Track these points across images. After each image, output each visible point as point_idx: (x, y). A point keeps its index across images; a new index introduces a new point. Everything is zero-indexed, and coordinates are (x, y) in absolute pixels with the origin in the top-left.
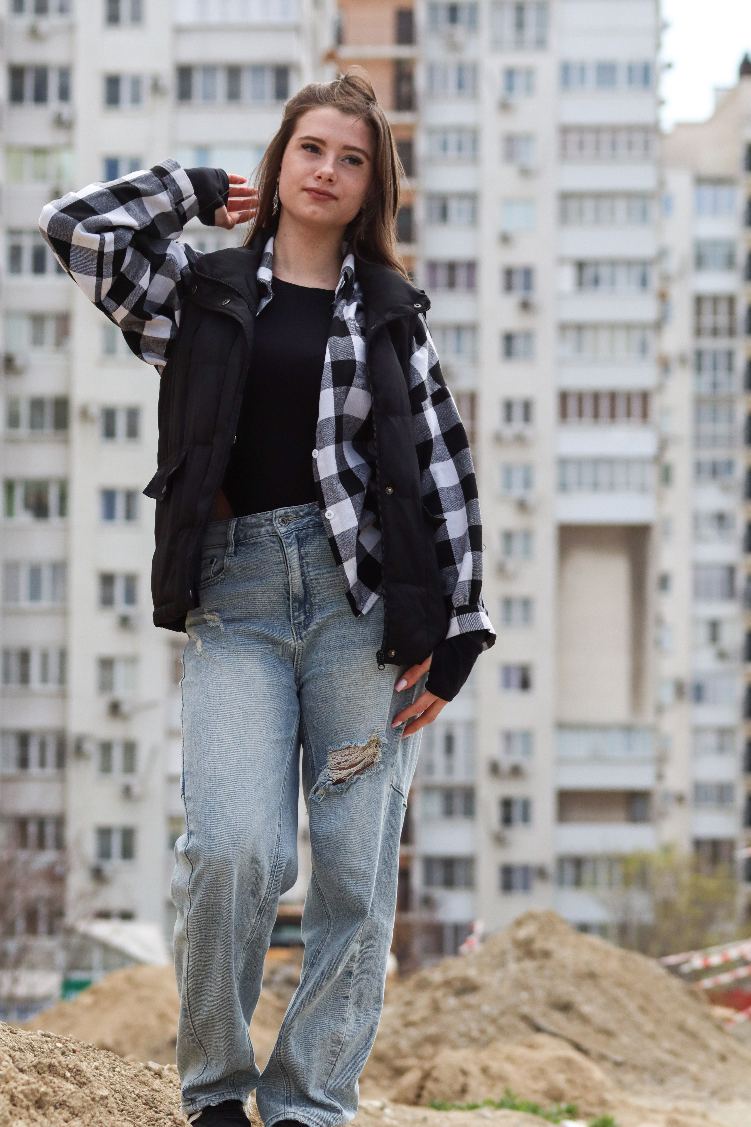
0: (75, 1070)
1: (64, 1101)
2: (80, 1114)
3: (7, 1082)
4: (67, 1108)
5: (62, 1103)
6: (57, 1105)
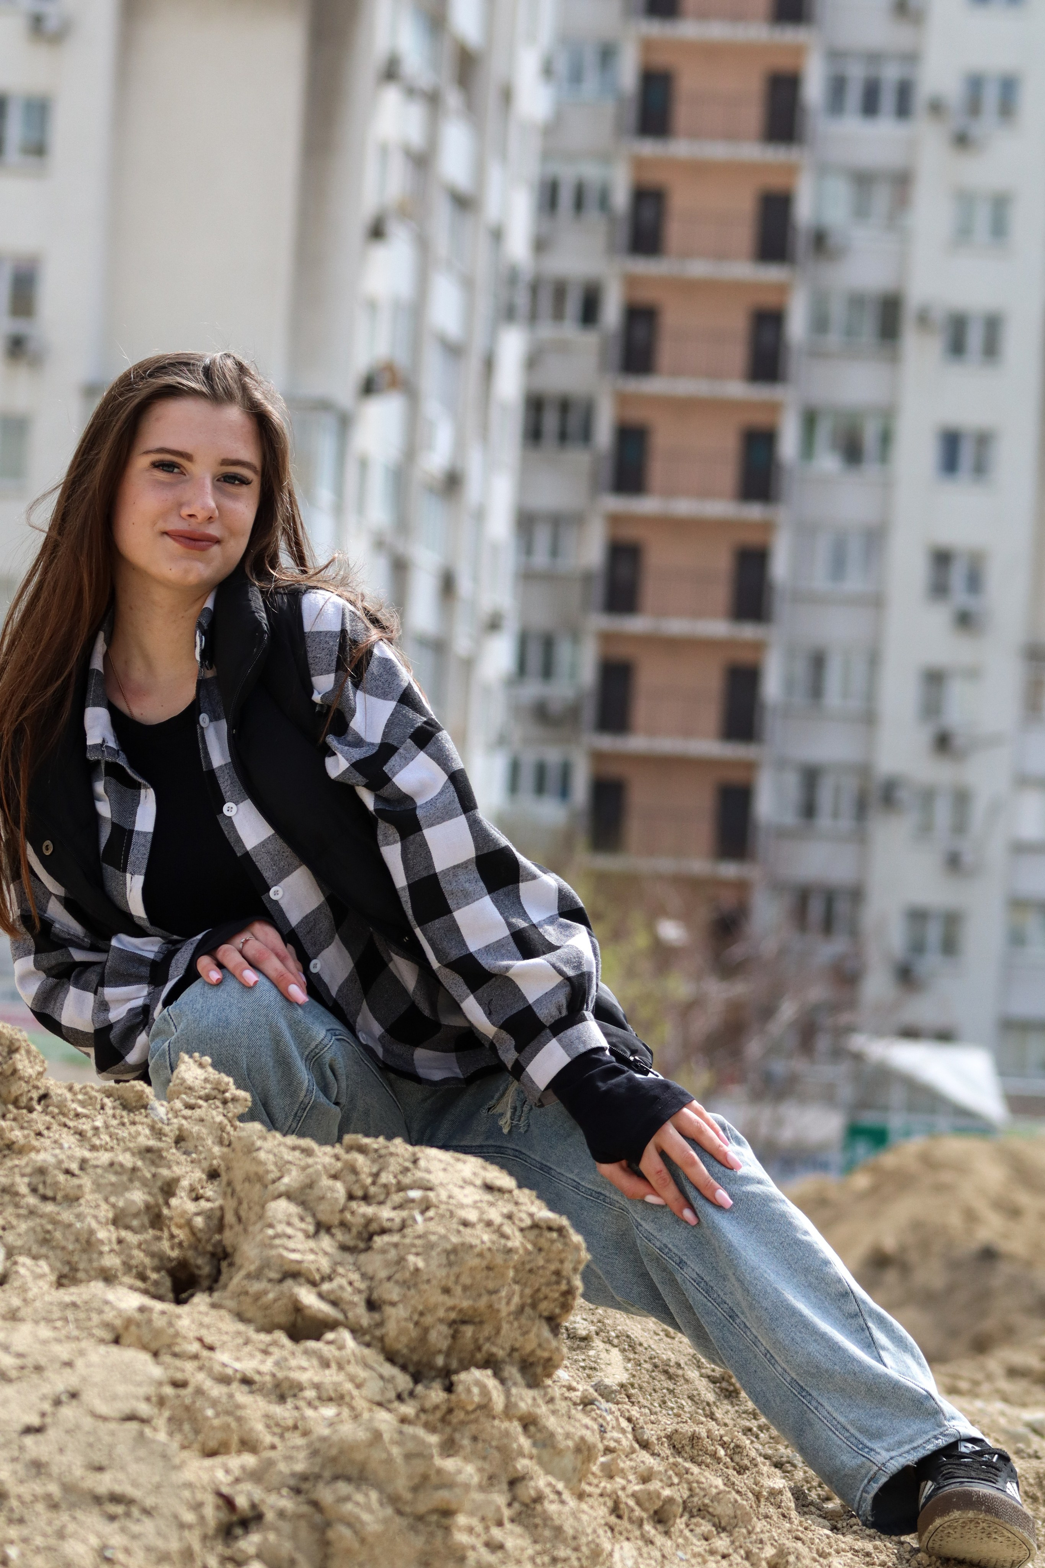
0: (732, 1445)
1: (705, 1505)
2: (728, 1528)
3: (611, 1477)
4: (708, 1517)
5: (702, 1508)
6: (695, 1511)
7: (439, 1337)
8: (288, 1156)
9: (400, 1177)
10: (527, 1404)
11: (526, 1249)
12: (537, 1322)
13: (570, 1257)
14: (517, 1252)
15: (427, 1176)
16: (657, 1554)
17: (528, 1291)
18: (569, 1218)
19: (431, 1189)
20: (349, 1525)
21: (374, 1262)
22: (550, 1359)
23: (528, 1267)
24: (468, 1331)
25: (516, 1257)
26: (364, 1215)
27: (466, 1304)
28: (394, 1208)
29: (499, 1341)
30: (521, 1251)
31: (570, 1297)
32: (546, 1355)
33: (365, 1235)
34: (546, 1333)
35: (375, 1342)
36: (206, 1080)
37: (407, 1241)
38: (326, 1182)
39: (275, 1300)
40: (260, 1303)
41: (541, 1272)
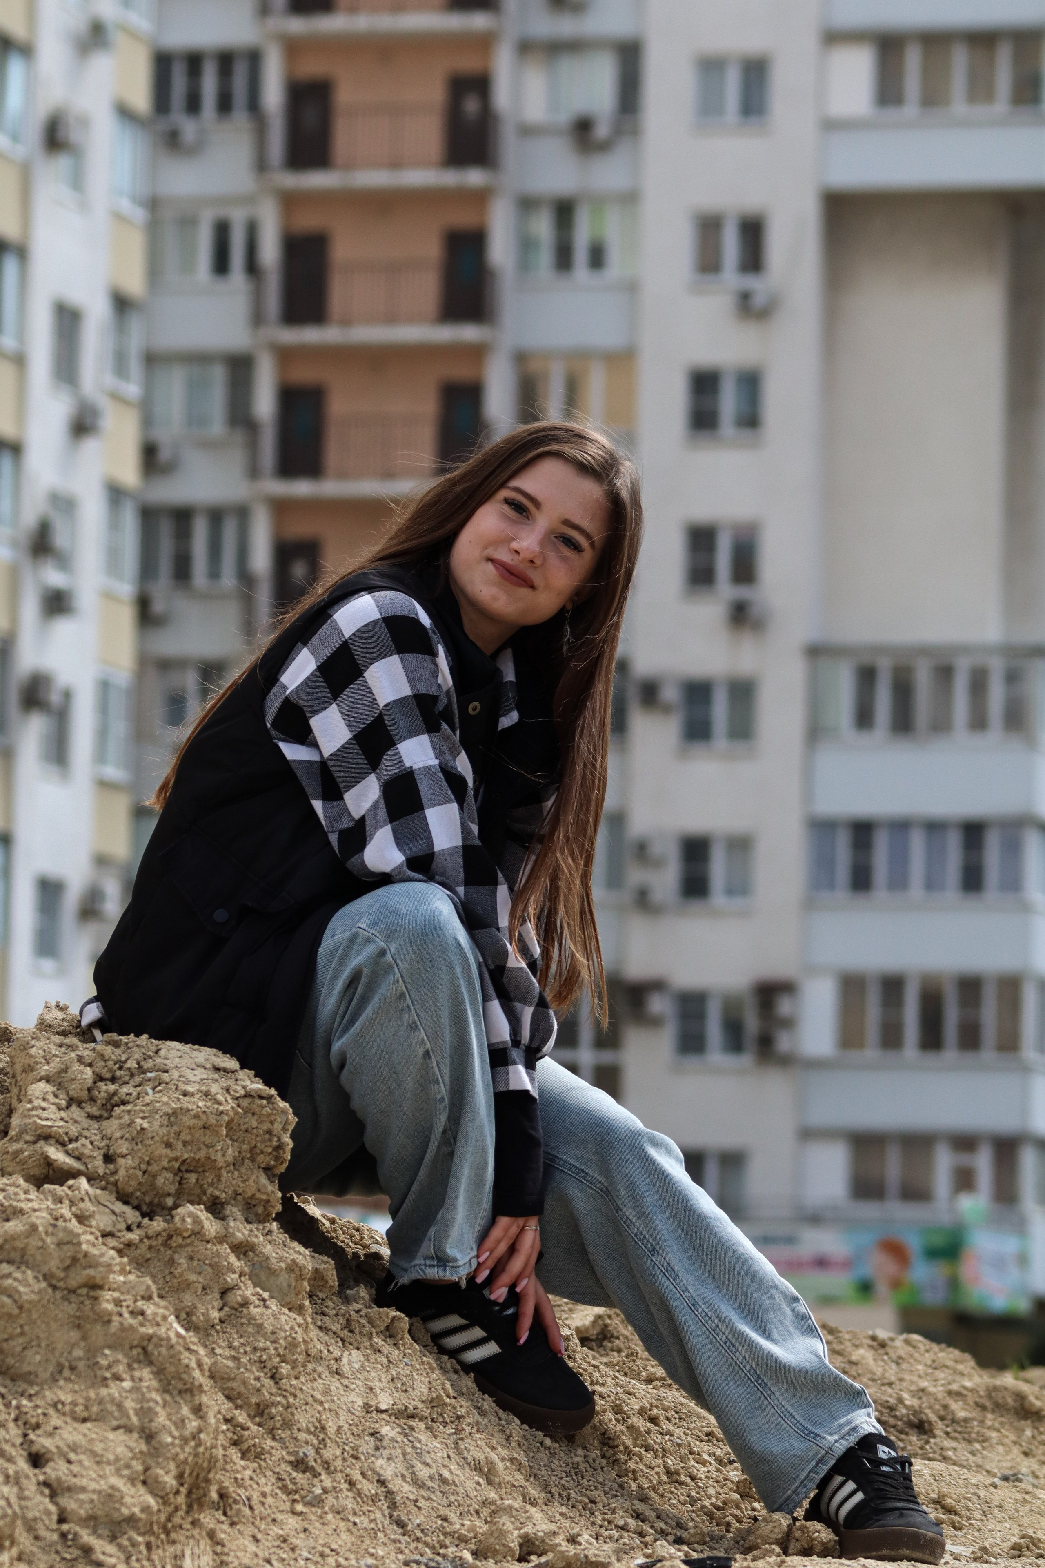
7: (165, 1181)
8: (54, 1050)
9: (142, 1063)
10: (243, 1234)
11: (237, 1113)
12: (255, 1171)
13: (279, 1120)
14: (227, 1114)
15: (165, 1062)
16: (385, 1361)
17: (245, 1147)
18: (276, 1090)
19: (167, 1072)
20: (9, 1296)
21: (112, 1126)
22: (268, 1201)
23: (243, 1127)
24: (192, 1178)
25: (226, 1118)
26: (106, 1092)
27: (186, 1156)
28: (136, 1086)
29: (222, 1186)
30: (232, 1114)
31: (281, 1151)
32: (264, 1197)
33: (109, 1106)
34: (263, 1180)
35: (109, 1186)
36: (63, 1020)
37: (137, 1108)
38: (76, 1066)
39: (30, 1157)
40: (17, 1160)
41: (255, 1131)
